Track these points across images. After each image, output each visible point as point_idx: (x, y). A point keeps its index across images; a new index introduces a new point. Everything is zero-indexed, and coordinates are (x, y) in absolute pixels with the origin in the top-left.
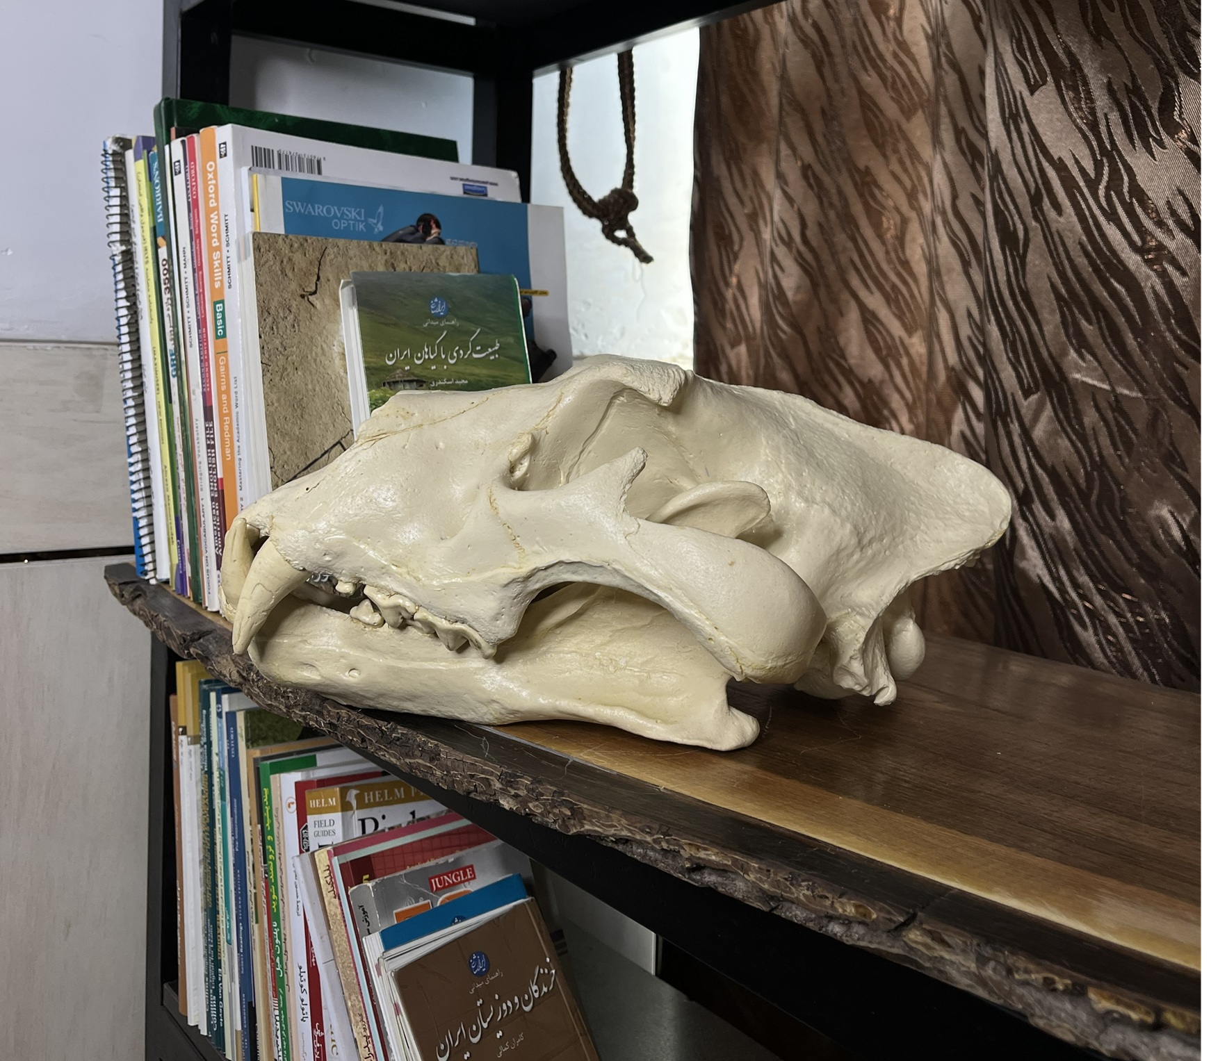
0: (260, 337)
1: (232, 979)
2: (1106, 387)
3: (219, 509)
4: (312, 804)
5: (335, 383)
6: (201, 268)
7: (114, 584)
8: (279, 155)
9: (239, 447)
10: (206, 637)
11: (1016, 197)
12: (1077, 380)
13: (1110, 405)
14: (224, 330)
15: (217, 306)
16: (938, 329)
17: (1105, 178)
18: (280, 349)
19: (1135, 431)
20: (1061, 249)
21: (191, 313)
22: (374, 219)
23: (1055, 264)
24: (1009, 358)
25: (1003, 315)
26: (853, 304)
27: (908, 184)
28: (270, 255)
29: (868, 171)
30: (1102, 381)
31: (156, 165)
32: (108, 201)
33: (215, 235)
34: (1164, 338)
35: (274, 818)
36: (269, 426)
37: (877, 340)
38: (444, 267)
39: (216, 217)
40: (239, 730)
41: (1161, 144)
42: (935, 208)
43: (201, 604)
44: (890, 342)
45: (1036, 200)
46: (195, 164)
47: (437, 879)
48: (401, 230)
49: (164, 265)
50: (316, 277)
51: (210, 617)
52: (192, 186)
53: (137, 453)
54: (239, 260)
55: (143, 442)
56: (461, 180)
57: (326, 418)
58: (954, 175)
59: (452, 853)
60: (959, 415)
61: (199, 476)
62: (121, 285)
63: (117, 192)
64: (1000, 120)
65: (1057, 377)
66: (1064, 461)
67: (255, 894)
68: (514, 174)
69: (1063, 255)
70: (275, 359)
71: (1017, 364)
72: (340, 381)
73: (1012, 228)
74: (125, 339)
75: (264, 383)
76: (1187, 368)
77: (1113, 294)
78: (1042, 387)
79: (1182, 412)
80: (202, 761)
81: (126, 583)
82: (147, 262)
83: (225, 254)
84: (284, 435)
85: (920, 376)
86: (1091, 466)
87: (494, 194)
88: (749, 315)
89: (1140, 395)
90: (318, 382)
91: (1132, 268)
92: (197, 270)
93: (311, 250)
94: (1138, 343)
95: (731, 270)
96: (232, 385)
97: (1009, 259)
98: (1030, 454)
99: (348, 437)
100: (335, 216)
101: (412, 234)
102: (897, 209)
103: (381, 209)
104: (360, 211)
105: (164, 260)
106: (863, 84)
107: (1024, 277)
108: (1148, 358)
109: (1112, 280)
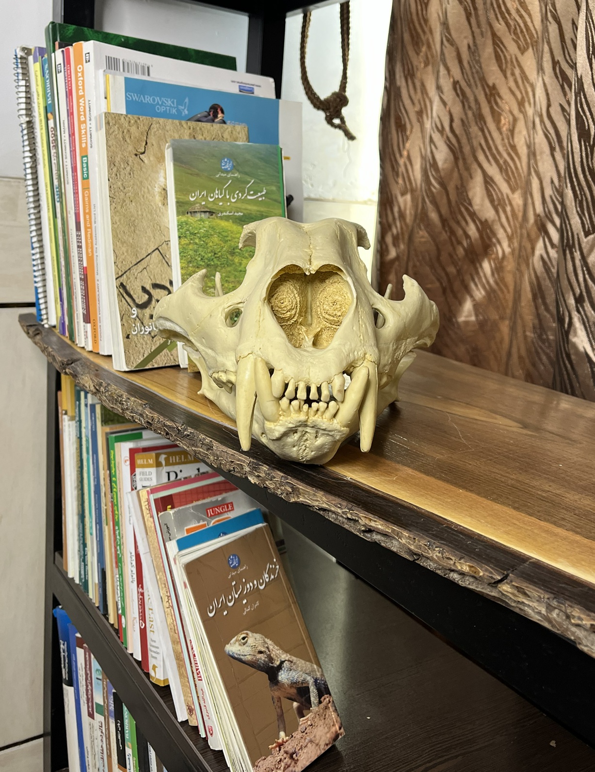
0: (109, 180)
1: (93, 554)
3: (84, 286)
4: (139, 462)
5: (156, 211)
6: (74, 134)
7: (24, 326)
8: (123, 63)
9: (96, 248)
10: (76, 363)
11: (591, 107)
14: (88, 174)
15: (84, 159)
16: (531, 189)
18: (121, 188)
21: (68, 163)
22: (182, 106)
24: (577, 212)
25: (576, 184)
26: (479, 172)
27: (519, 96)
28: (116, 127)
29: (494, 87)
31: (46, 66)
32: (18, 88)
33: (82, 113)
35: (117, 468)
36: (114, 237)
37: (492, 195)
38: (227, 139)
39: (83, 102)
40: (97, 416)
42: (535, 111)
43: (74, 342)
44: (500, 196)
46: (70, 67)
47: (211, 510)
48: (199, 114)
49: (52, 131)
50: (145, 143)
51: (79, 350)
52: (68, 81)
53: (36, 248)
54: (97, 130)
55: (40, 241)
56: (238, 82)
57: (150, 233)
58: (550, 92)
59: (221, 494)
60: (540, 245)
61: (72, 264)
62: (26, 143)
63: (23, 83)
64: (586, 56)
67: (106, 509)
68: (271, 80)
70: (118, 195)
71: (582, 215)
72: (158, 210)
73: (587, 128)
74: (29, 177)
75: (111, 210)
80: (77, 430)
81: (31, 326)
82: (42, 129)
83: (88, 126)
84: (123, 243)
85: (517, 219)
87: (258, 93)
88: (413, 175)
90: (145, 210)
92: (72, 135)
93: (142, 125)
95: (404, 147)
96: (93, 209)
97: (583, 148)
98: (586, 272)
99: (163, 246)
100: (158, 103)
101: (206, 117)
102: (511, 112)
103: (187, 100)
104: (174, 101)
105: (52, 128)
106: (495, 29)
107: (592, 159)
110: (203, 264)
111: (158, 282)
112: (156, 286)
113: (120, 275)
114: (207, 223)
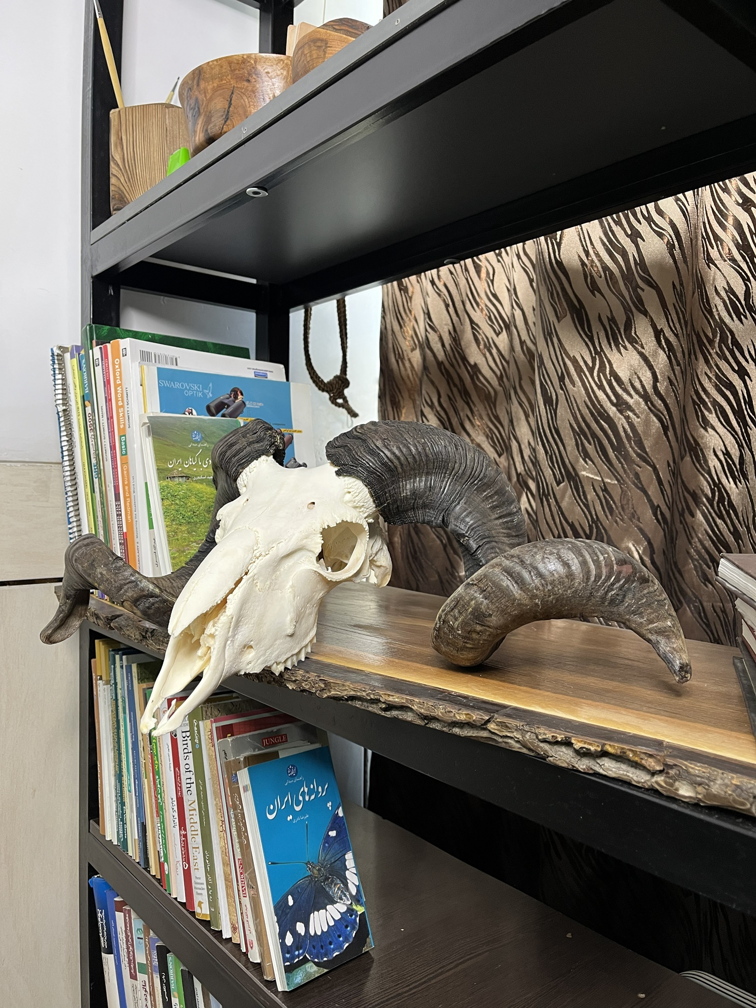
1: (132, 811)
2: (599, 478)
6: (112, 417)
8: (155, 355)
9: (136, 514)
10: (119, 618)
11: (552, 378)
12: (584, 475)
13: (601, 488)
14: (126, 451)
15: (122, 438)
17: (598, 367)
20: (575, 405)
21: (107, 443)
22: (207, 390)
23: (571, 413)
24: (549, 466)
25: (545, 441)
30: (597, 476)
31: (84, 361)
33: (120, 399)
34: (628, 451)
39: (121, 389)
40: (133, 674)
41: (625, 348)
42: (510, 384)
45: (561, 379)
46: (108, 361)
48: (222, 397)
49: (90, 417)
52: (106, 373)
53: (74, 522)
55: (77, 515)
56: (254, 370)
58: (520, 366)
60: (524, 499)
61: (112, 532)
63: (60, 376)
65: (574, 474)
66: (578, 520)
67: (145, 763)
68: (282, 366)
69: (576, 408)
71: (553, 468)
73: (549, 394)
76: (640, 468)
77: (602, 428)
78: (566, 479)
79: (638, 491)
80: (111, 694)
82: (79, 415)
83: (126, 409)
86: (592, 521)
87: (270, 377)
89: (616, 482)
91: (612, 414)
92: (110, 418)
94: (615, 455)
96: (131, 481)
97: (548, 411)
98: (561, 515)
100: (186, 388)
101: (227, 399)
103: (211, 385)
104: (199, 387)
105: (90, 414)
106: (472, 317)
107: (556, 420)
108: (620, 462)
109: (601, 421)
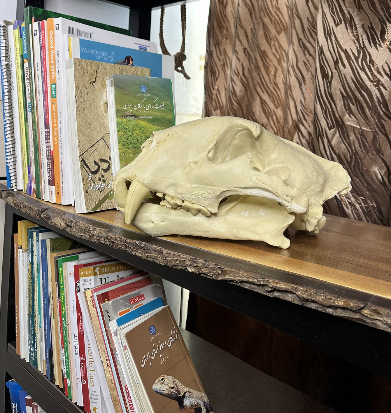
0: (76, 97)
1: (41, 340)
2: (359, 127)
3: (51, 162)
4: (81, 273)
5: (101, 116)
6: (46, 71)
8: (78, 30)
9: (61, 139)
10: (47, 210)
11: (328, 62)
12: (348, 124)
13: (359, 133)
14: (55, 95)
15: (53, 85)
16: (289, 106)
17: (361, 57)
18: (82, 102)
19: (367, 142)
20: (344, 80)
21: (40, 88)
22: (111, 56)
23: (342, 85)
24: (324, 117)
25: (322, 102)
26: (258, 97)
27: (278, 57)
28: (80, 67)
29: (264, 52)
30: (357, 125)
31: (24, 32)
33: (52, 59)
34: (379, 111)
35: (64, 279)
36: (78, 131)
37: (265, 110)
39: (53, 52)
40: (47, 247)
41: (380, 46)
42: (289, 65)
43: (40, 198)
44: (269, 111)
45: (336, 63)
46: (44, 32)
47: (132, 300)
48: (120, 61)
49: (27, 70)
50: (95, 76)
51: (45, 203)
53: (9, 141)
55: (13, 137)
56: (138, 44)
57: (98, 129)
58: (297, 54)
60: (296, 137)
61: (41, 150)
62: (5, 77)
64: (324, 36)
65: (341, 123)
66: (343, 152)
67: (53, 308)
69: (345, 82)
70: (81, 106)
71: (327, 119)
72: (103, 115)
73: (327, 72)
75: (77, 115)
76: (385, 121)
77: (362, 96)
78: (336, 126)
79: (383, 136)
80: (29, 258)
81: (4, 191)
83: (57, 66)
84: (83, 134)
85: (280, 123)
86: (352, 154)
87: (149, 50)
88: (221, 100)
89: (370, 130)
90: (96, 115)
91: (369, 87)
92: (44, 71)
93: (94, 66)
94: (370, 112)
95: (215, 84)
96: (59, 115)
97: (325, 83)
98: (331, 149)
99: (106, 136)
100: (98, 54)
101: (123, 63)
102: (274, 65)
103: (113, 53)
104: (106, 53)
105: (27, 68)
106: (264, 21)
107: (330, 89)
108: (373, 118)
109: (362, 91)
110: (132, 146)
111: (103, 158)
112: (102, 160)
113: (82, 154)
114: (133, 122)
